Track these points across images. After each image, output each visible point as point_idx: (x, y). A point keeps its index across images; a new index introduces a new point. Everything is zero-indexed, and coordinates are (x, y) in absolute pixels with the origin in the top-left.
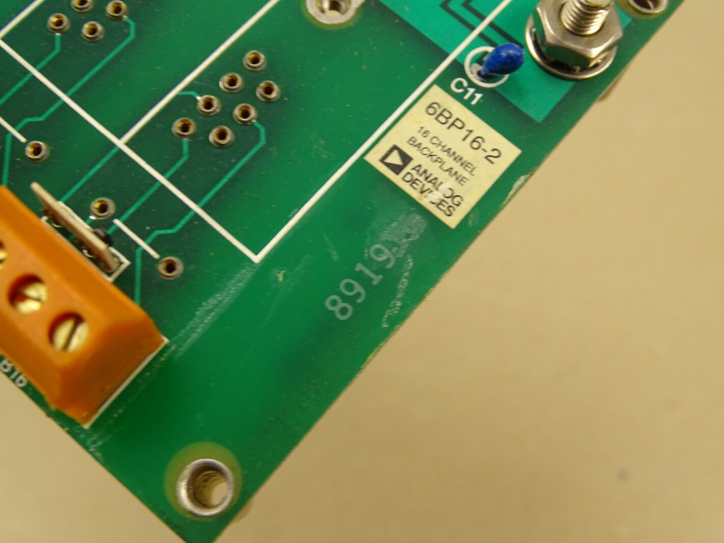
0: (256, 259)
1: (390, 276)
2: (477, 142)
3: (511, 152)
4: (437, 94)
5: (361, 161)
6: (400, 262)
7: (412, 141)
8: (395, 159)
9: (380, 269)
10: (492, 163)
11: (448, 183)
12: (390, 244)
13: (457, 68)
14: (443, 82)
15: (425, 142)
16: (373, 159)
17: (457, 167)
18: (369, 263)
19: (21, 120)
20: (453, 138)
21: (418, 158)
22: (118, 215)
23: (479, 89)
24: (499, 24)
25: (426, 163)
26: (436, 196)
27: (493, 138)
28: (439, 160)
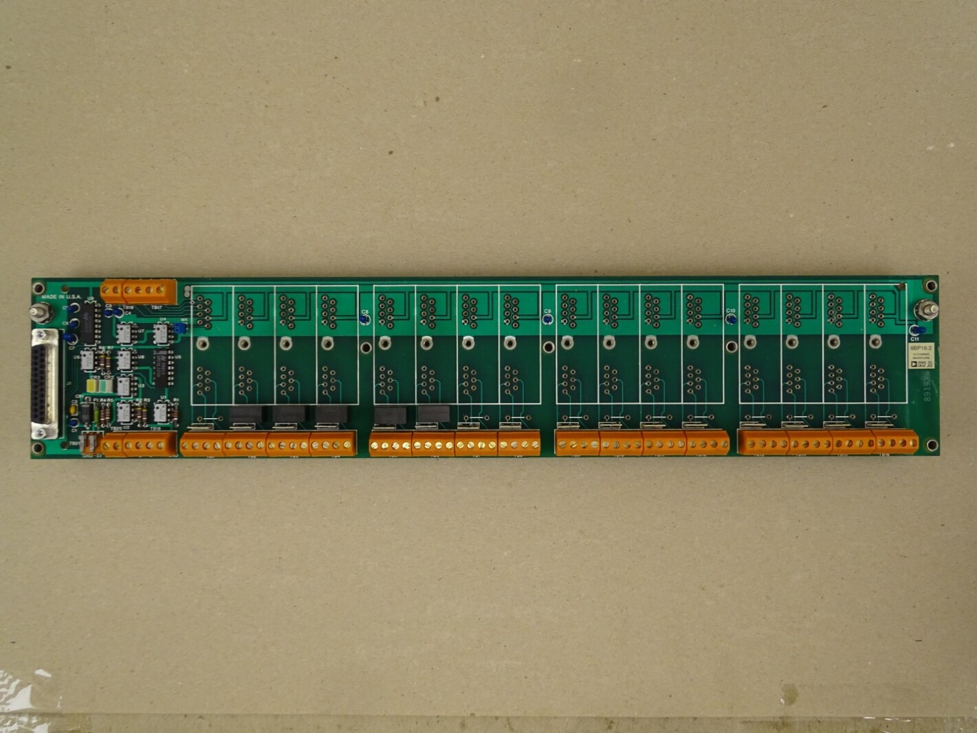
0: (907, 403)
1: (931, 386)
2: (925, 348)
3: (933, 344)
4: (911, 344)
5: (909, 370)
6: (931, 382)
7: (914, 358)
8: (914, 364)
9: (928, 386)
10: (931, 349)
11: (927, 360)
12: (926, 381)
13: (910, 336)
14: (909, 341)
15: (916, 356)
16: (910, 368)
17: (926, 356)
18: (926, 387)
20: (920, 351)
21: (918, 360)
22: (877, 415)
23: (917, 337)
24: (910, 319)
25: (920, 360)
26: (927, 365)
27: (927, 344)
28: (922, 358)
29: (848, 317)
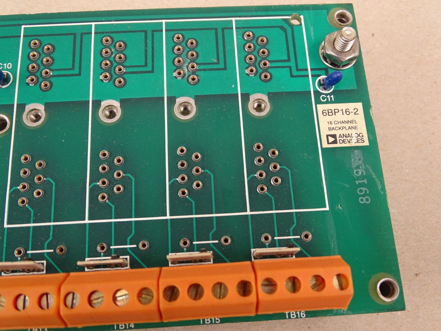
0: (327, 209)
1: (368, 176)
2: (347, 111)
3: (359, 105)
4: (321, 107)
5: (323, 150)
6: (366, 170)
7: (330, 129)
8: (331, 139)
9: (362, 177)
10: (358, 114)
11: (353, 132)
12: (358, 167)
13: (317, 93)
14: (318, 102)
15: (333, 126)
16: (325, 145)
17: (350, 125)
18: (359, 178)
19: (209, 236)
20: (339, 117)
21: (337, 133)
22: (274, 236)
23: (330, 94)
24: (314, 67)
25: (341, 132)
26: (354, 140)
27: (351, 106)
28: (343, 128)
29: (210, 68)
